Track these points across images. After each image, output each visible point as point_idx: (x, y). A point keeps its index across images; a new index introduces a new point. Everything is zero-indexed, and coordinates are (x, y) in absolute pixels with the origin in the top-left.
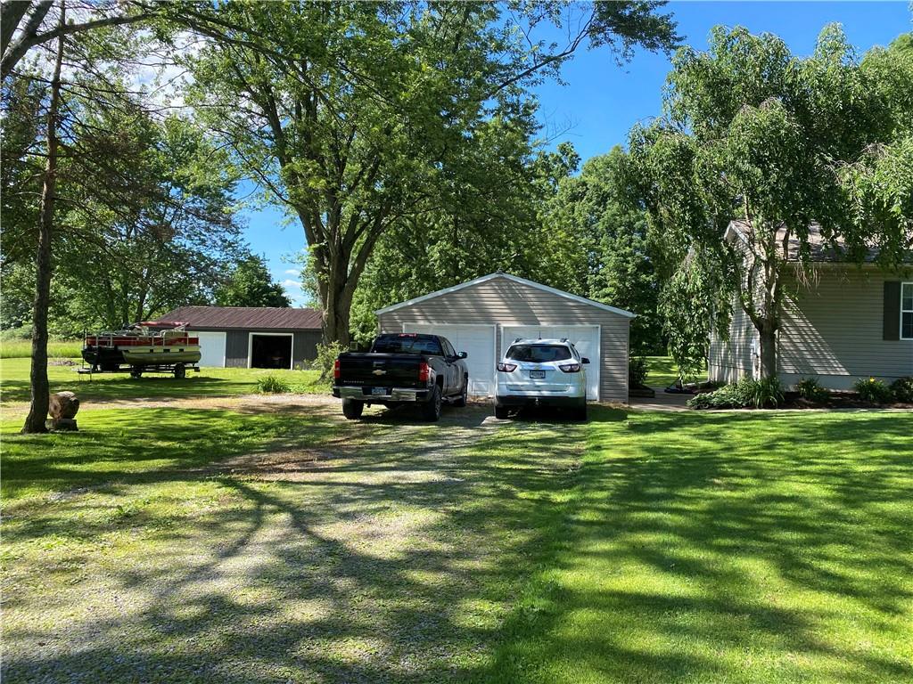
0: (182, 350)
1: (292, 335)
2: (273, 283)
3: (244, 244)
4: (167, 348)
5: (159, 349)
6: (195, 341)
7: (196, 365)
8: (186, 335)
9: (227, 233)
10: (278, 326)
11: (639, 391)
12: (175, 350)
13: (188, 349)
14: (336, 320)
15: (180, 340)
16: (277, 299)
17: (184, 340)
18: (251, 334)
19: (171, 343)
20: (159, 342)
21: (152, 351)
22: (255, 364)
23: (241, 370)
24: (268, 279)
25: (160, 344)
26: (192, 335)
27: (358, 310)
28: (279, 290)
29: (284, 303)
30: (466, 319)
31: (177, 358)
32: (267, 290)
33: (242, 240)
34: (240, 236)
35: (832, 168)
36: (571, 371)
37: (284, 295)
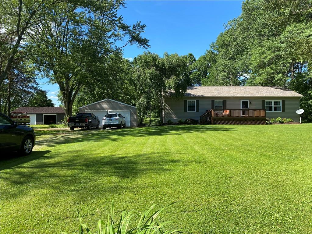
0: (25, 119)
1: (56, 115)
2: (48, 98)
3: (39, 87)
4: (21, 119)
5: (19, 119)
6: (29, 117)
7: (29, 123)
8: (26, 115)
9: (34, 85)
10: (52, 112)
11: (141, 124)
12: (23, 119)
13: (27, 119)
14: (69, 110)
15: (25, 116)
16: (49, 104)
17: (25, 117)
18: (43, 115)
19: (22, 117)
20: (19, 117)
21: (17, 120)
22: (45, 124)
23: (41, 125)
24: (47, 98)
25: (20, 118)
26: (28, 115)
27: (74, 107)
28: (50, 101)
29: (52, 105)
30: (98, 109)
31: (24, 122)
32: (46, 101)
33: (39, 86)
34: (38, 86)
35: (165, 80)
36: (117, 119)
37: (52, 102)
